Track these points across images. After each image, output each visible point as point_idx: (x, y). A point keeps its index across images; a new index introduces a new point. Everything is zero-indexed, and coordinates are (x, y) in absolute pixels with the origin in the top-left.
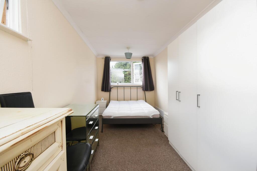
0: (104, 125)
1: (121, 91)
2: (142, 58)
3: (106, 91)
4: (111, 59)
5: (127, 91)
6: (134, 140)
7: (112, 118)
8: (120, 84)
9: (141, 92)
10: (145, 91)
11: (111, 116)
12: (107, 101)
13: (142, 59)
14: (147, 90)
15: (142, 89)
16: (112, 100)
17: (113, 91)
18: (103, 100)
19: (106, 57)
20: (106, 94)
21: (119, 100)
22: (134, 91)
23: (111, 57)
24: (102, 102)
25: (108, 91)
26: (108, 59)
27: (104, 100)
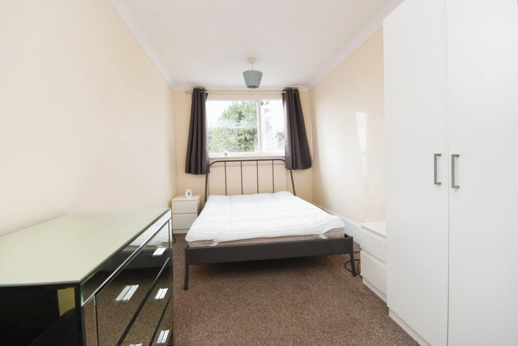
0: (190, 267)
1: (233, 171)
2: (283, 91)
3: (196, 173)
4: (207, 94)
5: (249, 171)
6: (284, 311)
7: (214, 245)
8: (231, 155)
9: (281, 172)
10: (292, 170)
11: (211, 241)
12: (201, 198)
13: (283, 94)
14: (296, 169)
15: (284, 166)
16: (213, 194)
17: (216, 173)
18: (191, 194)
19: (195, 90)
20: (197, 181)
21: (230, 195)
22: (265, 170)
23: (206, 89)
24: (187, 199)
25: (202, 173)
26: (201, 93)
27: (193, 195)
